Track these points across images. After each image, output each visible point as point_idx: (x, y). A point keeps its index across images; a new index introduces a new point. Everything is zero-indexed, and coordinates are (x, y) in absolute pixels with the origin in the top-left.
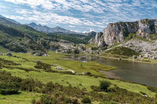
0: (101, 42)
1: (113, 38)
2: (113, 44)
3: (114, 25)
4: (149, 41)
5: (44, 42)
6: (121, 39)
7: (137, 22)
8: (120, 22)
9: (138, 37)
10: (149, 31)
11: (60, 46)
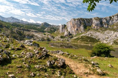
0: (67, 32)
1: (75, 29)
2: (77, 33)
3: (76, 20)
4: (101, 32)
5: (19, 31)
6: (82, 30)
7: (91, 19)
8: (81, 18)
9: (93, 29)
10: (100, 25)
11: (34, 35)
